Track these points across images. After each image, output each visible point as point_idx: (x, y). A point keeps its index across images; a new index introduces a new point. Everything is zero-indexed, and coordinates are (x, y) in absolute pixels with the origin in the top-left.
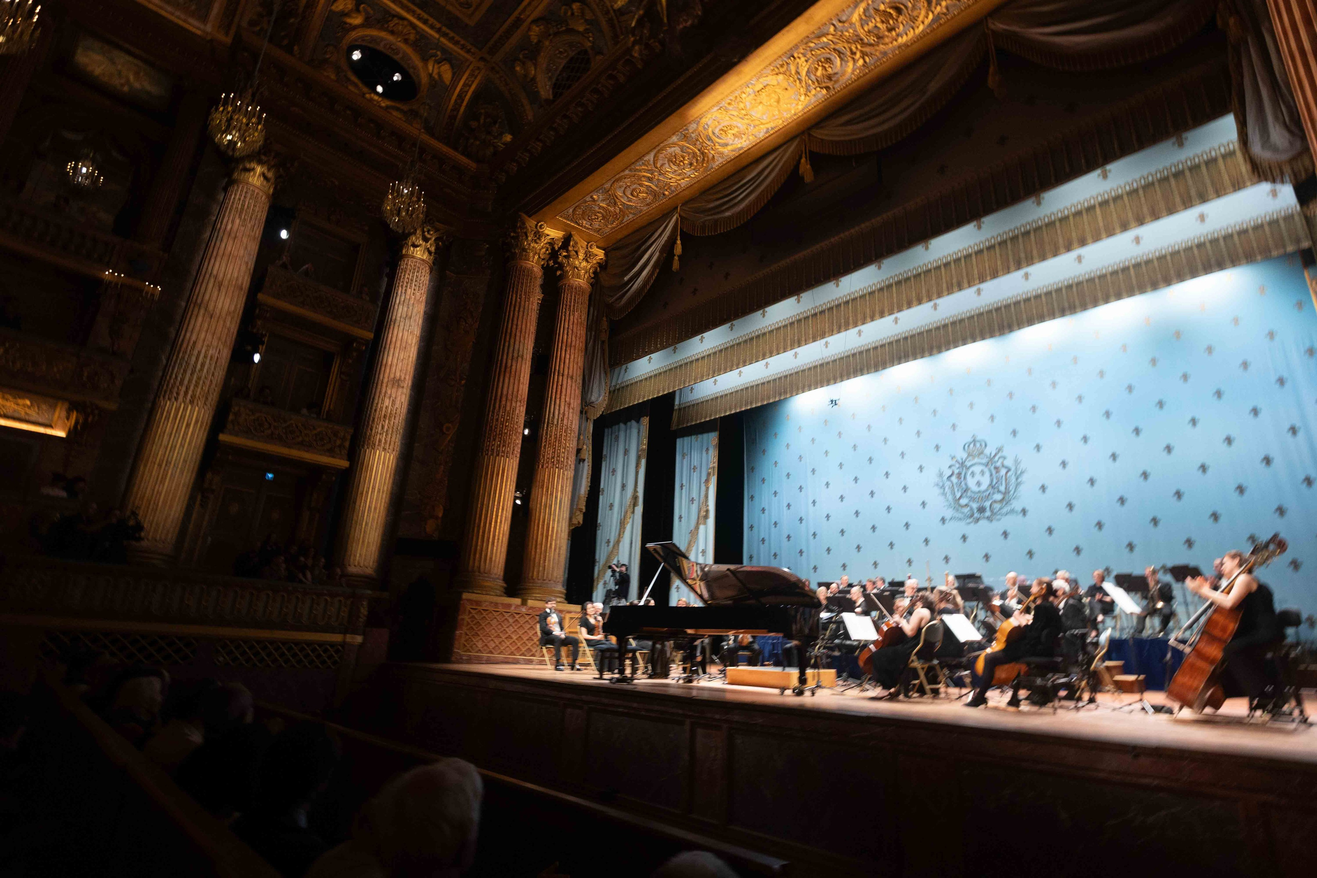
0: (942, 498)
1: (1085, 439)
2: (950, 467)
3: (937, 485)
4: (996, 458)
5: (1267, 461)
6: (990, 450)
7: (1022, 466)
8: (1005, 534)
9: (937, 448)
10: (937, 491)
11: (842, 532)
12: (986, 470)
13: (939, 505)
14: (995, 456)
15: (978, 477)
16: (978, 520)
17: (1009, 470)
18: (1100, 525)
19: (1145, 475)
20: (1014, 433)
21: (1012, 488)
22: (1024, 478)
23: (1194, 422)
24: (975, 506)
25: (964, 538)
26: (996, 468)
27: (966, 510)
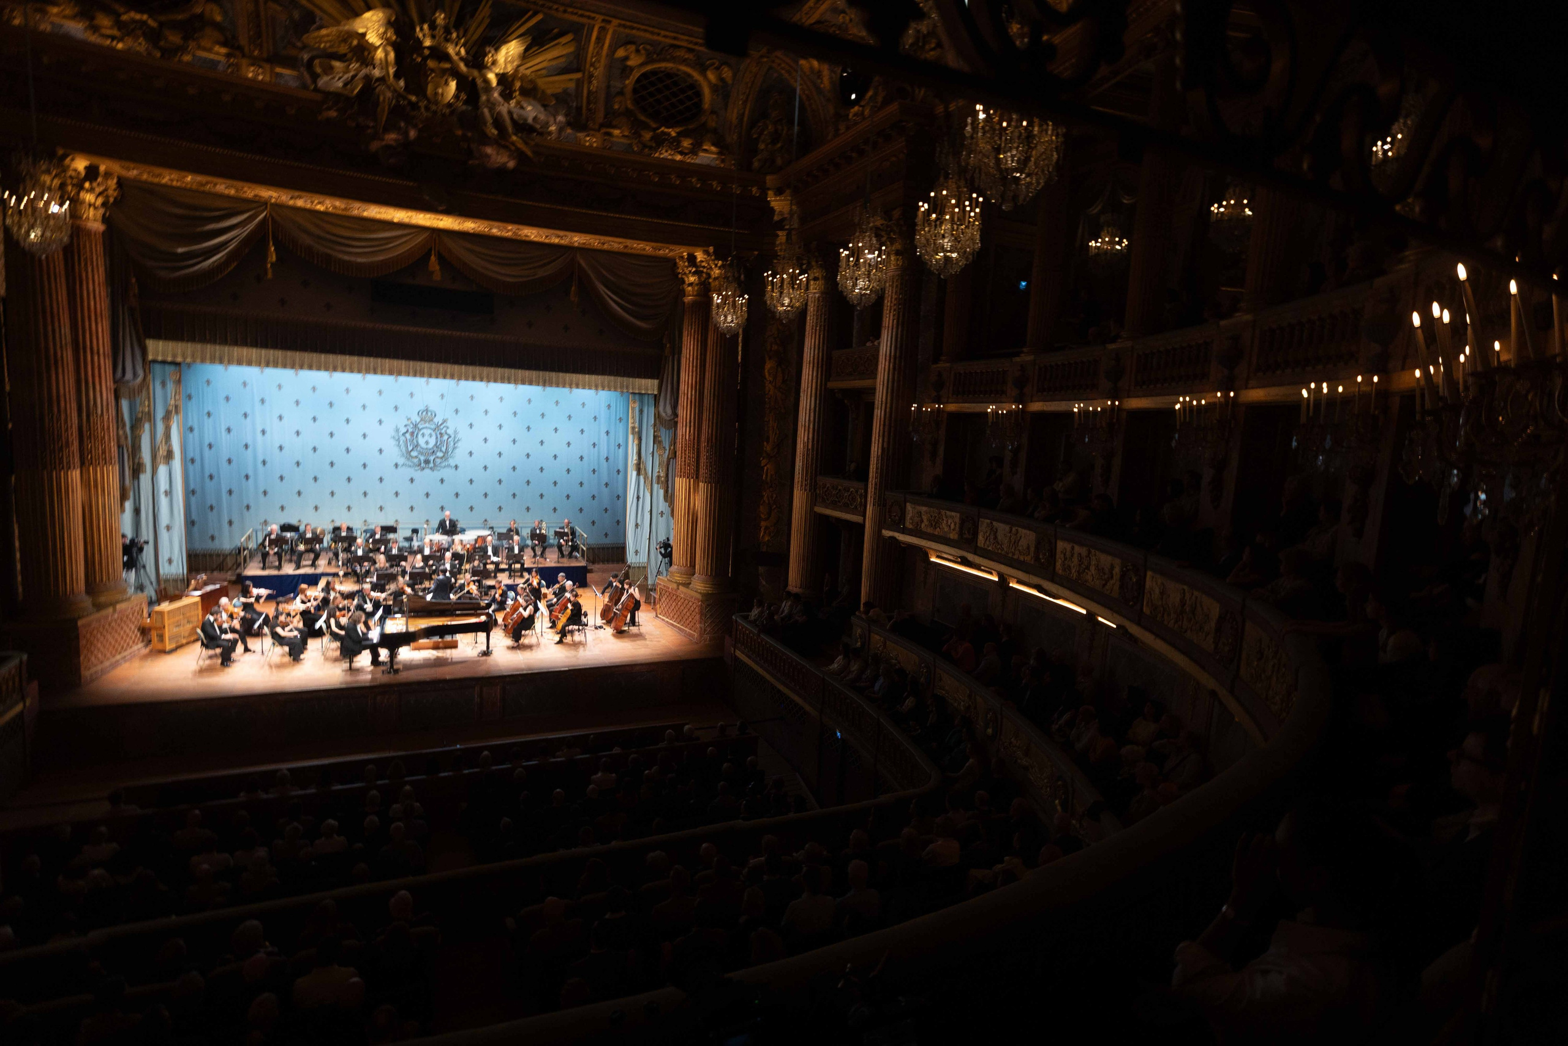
0: (396, 449)
1: (500, 427)
2: (406, 426)
3: (394, 437)
4: (442, 427)
5: (581, 458)
6: (438, 419)
7: (459, 436)
8: (442, 481)
9: (396, 408)
10: (393, 442)
11: (298, 464)
12: (434, 434)
13: (394, 453)
14: (441, 425)
15: (426, 438)
16: (424, 469)
17: (450, 437)
18: (500, 481)
19: (528, 455)
20: (457, 411)
21: (450, 450)
22: (459, 444)
23: (556, 430)
24: (422, 458)
25: (412, 480)
26: (441, 434)
27: (416, 460)
